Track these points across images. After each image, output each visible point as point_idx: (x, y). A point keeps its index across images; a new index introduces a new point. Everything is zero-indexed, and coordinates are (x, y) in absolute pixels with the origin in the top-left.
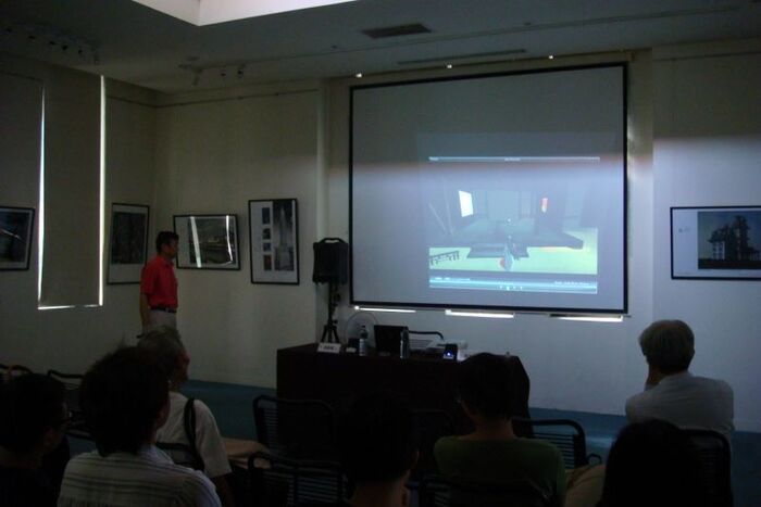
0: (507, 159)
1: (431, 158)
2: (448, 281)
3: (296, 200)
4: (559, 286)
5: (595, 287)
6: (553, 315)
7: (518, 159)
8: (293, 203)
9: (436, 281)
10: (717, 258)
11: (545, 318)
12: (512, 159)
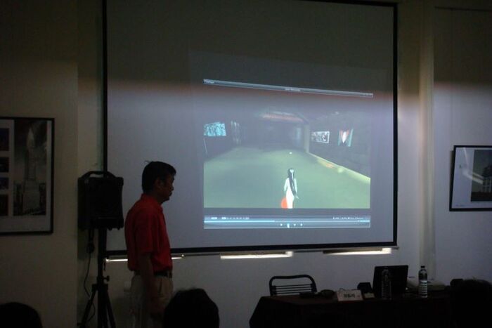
0: (287, 89)
1: (207, 81)
2: (225, 221)
3: (53, 120)
4: (337, 221)
5: (369, 221)
6: (325, 252)
7: (298, 90)
8: (49, 123)
9: (211, 221)
10: (486, 191)
11: (319, 255)
12: (292, 89)
